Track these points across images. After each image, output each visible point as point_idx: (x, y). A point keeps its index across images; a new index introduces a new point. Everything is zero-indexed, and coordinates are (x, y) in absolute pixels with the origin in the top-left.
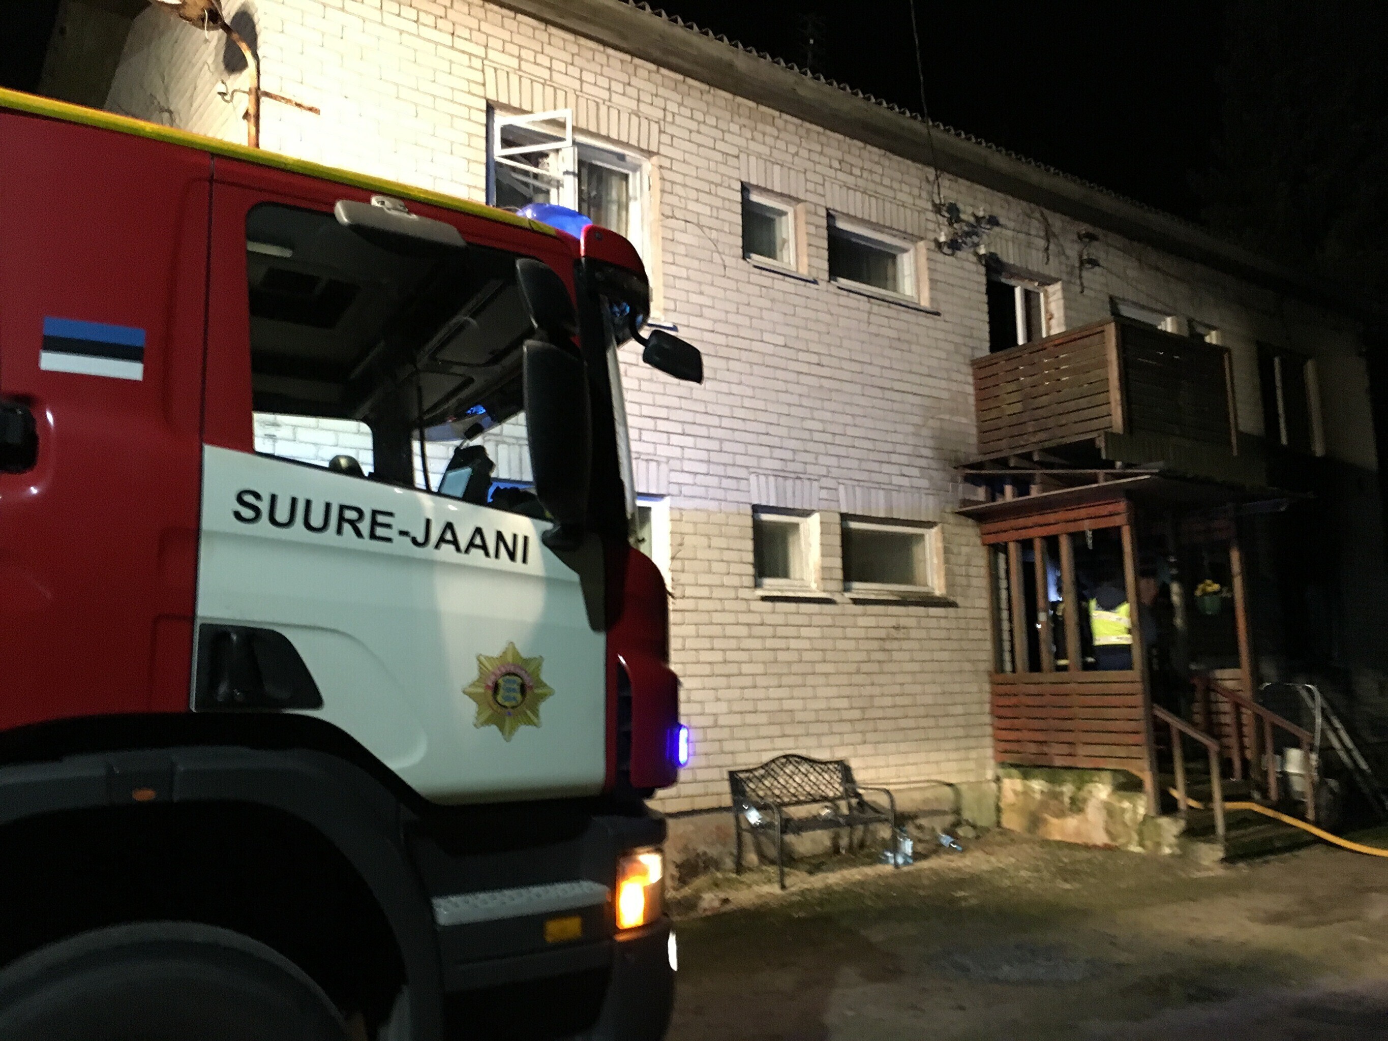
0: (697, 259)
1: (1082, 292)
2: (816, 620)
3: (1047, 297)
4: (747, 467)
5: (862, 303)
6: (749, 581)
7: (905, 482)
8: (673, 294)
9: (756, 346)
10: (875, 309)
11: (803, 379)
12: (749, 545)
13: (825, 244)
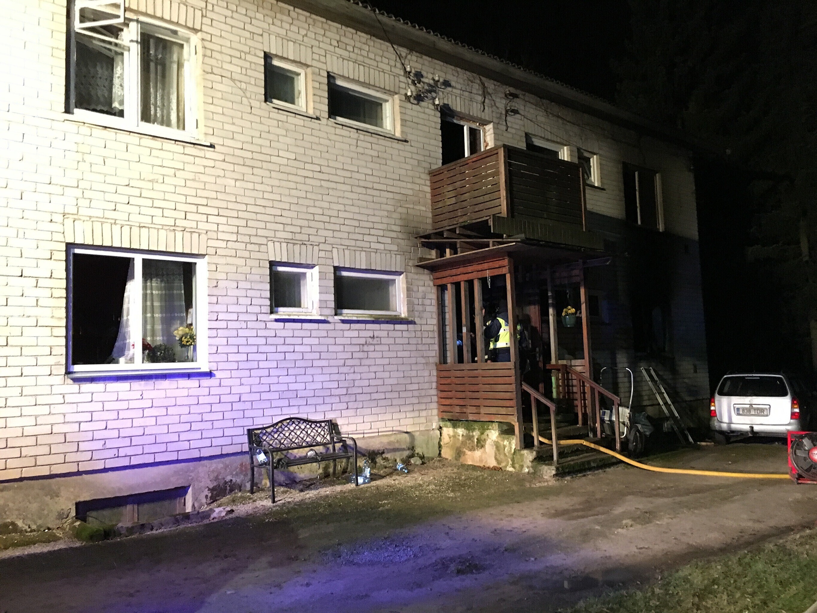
0: (230, 101)
1: (506, 130)
2: (314, 334)
3: (485, 133)
4: (267, 237)
5: (352, 133)
6: (267, 309)
7: (381, 247)
8: (211, 124)
9: (274, 159)
10: (362, 137)
11: (308, 181)
12: (268, 287)
13: (326, 95)
